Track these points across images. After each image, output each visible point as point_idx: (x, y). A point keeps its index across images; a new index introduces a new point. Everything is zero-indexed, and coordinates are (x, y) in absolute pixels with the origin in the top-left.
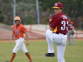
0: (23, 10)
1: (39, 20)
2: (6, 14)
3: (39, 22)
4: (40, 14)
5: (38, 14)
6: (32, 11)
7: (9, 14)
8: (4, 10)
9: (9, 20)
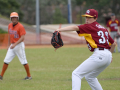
0: (49, 4)
1: (71, 17)
2: (26, 9)
3: (71, 20)
4: (73, 9)
5: (70, 10)
6: (61, 6)
7: (29, 9)
8: (23, 4)
9: (30, 17)
